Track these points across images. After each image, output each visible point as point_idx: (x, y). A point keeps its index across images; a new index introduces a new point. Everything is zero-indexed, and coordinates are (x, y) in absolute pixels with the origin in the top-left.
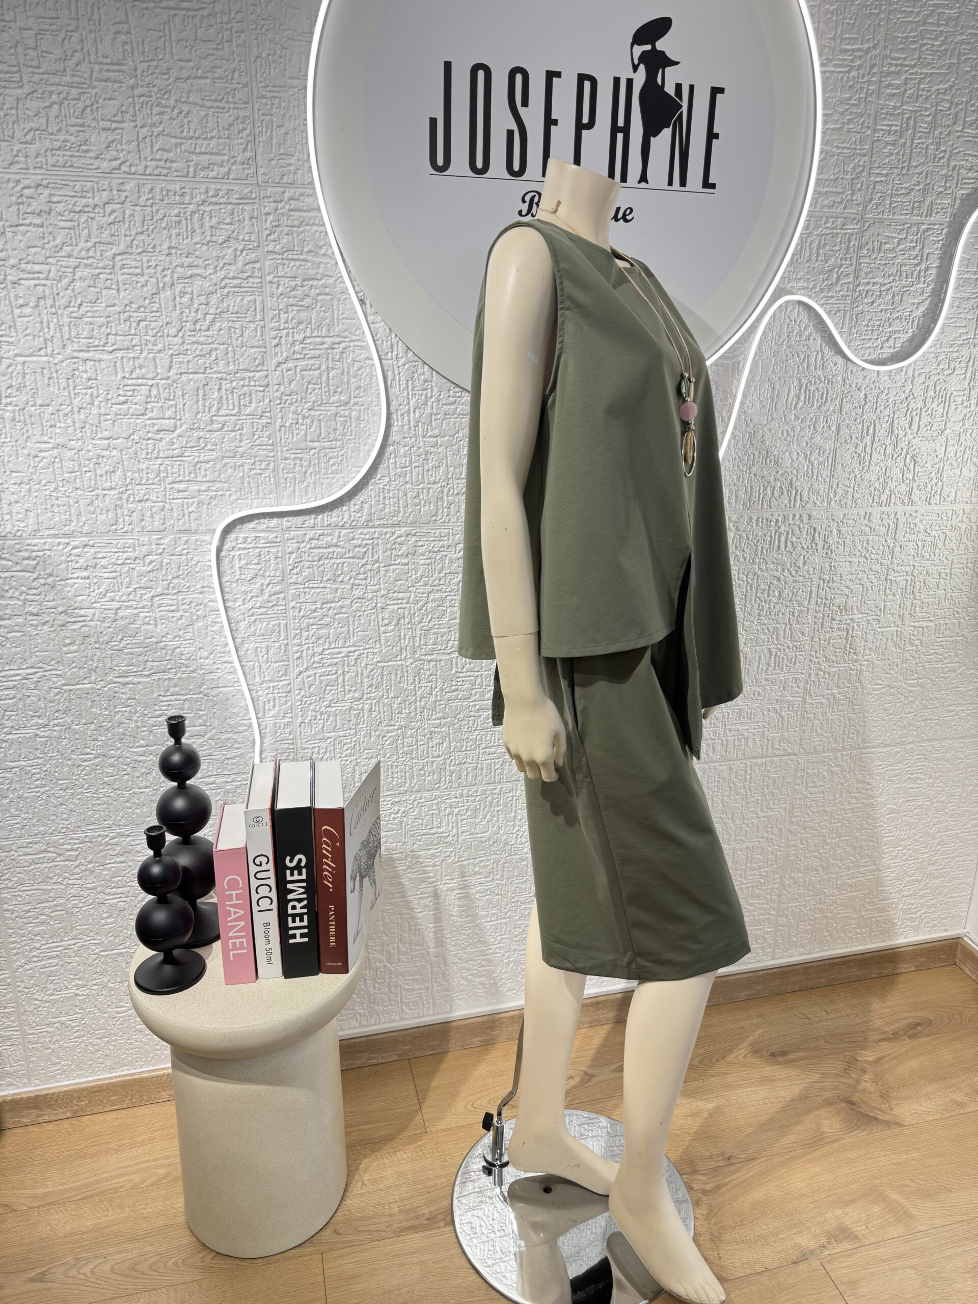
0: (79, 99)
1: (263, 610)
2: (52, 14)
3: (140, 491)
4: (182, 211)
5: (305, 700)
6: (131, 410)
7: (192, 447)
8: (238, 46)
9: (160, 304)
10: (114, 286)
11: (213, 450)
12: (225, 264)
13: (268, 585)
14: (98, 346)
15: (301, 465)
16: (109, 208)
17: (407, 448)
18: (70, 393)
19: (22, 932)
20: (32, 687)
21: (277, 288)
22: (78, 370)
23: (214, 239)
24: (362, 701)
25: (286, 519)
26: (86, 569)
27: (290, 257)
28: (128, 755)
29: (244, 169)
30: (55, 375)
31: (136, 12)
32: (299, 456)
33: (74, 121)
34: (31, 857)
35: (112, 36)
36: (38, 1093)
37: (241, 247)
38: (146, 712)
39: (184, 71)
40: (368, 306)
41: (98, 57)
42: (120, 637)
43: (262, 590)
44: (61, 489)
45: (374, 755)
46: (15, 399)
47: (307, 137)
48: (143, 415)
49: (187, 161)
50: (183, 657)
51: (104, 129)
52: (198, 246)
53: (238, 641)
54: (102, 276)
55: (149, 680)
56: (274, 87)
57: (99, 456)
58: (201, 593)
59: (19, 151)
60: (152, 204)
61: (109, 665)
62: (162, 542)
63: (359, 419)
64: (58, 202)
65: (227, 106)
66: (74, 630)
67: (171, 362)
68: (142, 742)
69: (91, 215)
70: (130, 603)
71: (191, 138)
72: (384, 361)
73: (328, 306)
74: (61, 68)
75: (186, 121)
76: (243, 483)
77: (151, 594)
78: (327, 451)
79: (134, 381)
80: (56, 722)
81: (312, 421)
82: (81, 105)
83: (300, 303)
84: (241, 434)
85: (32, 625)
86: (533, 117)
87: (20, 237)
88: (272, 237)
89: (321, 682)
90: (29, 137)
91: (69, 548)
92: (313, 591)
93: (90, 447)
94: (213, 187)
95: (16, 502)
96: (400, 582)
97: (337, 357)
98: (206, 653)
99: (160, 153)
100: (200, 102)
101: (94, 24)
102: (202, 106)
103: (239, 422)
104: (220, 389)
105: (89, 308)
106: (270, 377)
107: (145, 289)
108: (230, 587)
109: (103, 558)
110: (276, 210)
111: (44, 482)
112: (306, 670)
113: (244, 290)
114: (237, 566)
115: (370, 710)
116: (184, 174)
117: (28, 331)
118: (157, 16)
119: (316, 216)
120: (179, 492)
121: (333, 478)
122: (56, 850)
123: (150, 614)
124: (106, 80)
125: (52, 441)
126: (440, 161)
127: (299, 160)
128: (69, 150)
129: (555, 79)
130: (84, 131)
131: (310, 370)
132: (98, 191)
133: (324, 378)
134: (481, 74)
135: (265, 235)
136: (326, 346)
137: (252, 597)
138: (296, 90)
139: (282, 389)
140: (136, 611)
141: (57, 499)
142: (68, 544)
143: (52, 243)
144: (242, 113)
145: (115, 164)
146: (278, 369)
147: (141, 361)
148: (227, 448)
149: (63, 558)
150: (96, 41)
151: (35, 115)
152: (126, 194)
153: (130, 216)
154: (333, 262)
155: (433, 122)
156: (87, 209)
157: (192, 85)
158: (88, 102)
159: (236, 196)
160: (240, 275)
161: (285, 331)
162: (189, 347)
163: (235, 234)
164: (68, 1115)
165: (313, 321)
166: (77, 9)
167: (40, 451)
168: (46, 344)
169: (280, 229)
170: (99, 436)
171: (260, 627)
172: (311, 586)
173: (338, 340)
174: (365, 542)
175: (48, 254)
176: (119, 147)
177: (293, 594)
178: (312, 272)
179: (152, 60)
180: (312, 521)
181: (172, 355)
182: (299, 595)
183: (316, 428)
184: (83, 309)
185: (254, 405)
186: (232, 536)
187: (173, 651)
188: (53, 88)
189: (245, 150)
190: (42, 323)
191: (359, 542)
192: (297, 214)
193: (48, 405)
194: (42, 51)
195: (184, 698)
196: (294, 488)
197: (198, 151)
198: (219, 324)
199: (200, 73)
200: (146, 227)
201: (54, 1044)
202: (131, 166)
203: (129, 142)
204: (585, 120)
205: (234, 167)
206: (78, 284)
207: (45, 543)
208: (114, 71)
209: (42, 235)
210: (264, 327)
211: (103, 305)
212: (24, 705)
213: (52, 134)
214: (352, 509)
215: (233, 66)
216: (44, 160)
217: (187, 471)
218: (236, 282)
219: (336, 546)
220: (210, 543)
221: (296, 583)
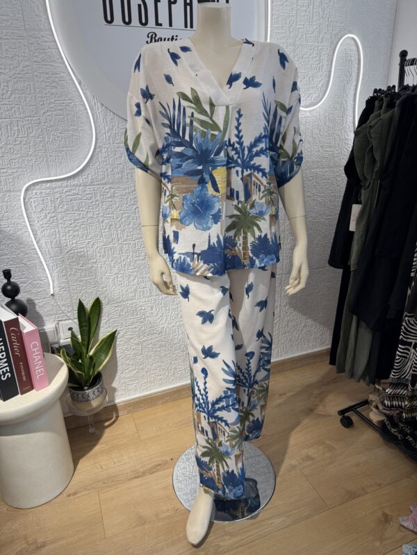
1: (47, 225)
5: (71, 264)
7: (7, 152)
11: (17, 154)
12: (14, 67)
13: (48, 213)
15: (59, 159)
17: (106, 149)
21: (40, 78)
23: (7, 56)
25: (53, 183)
27: (44, 64)
29: (18, 22)
32: (57, 154)
37: (21, 60)
40: (83, 86)
43: (46, 216)
50: (13, 248)
53: (37, 239)
58: (18, 218)
63: (83, 137)
72: (92, 111)
73: (64, 86)
76: (33, 168)
78: (70, 152)
81: (62, 139)
83: (51, 85)
84: (29, 146)
88: (35, 54)
89: (77, 255)
92: (69, 215)
94: (4, 31)
96: (109, 210)
97: (71, 109)
103: (28, 140)
104: (18, 125)
106: (40, 119)
110: (36, 42)
112: (70, 250)
113: (24, 79)
114: (33, 206)
119: (55, 45)
120: (4, 173)
121: (74, 164)
126: (109, 19)
131: (59, 115)
133: (65, 119)
135: (32, 54)
136: (65, 104)
137: (42, 219)
139: (47, 124)
146: (44, 115)
148: (24, 152)
154: (64, 66)
159: (16, 35)
160: (22, 73)
161: (45, 98)
163: (17, 53)
165: (58, 93)
169: (38, 51)
171: (47, 232)
172: (68, 213)
173: (70, 101)
174: (91, 192)
177: (60, 217)
178: (56, 70)
180: (65, 184)
182: (63, 218)
183: (64, 141)
185: (34, 132)
186: (30, 192)
187: (8, 246)
189: (18, 13)
191: (88, 192)
192: (45, 44)
195: (16, 266)
196: (56, 169)
198: (14, 95)
204: (173, 0)
205: (13, 22)
210: (35, 96)
214: (83, 178)
217: (6, 164)
218: (20, 75)
219: (78, 194)
220: (20, 196)
221: (61, 212)
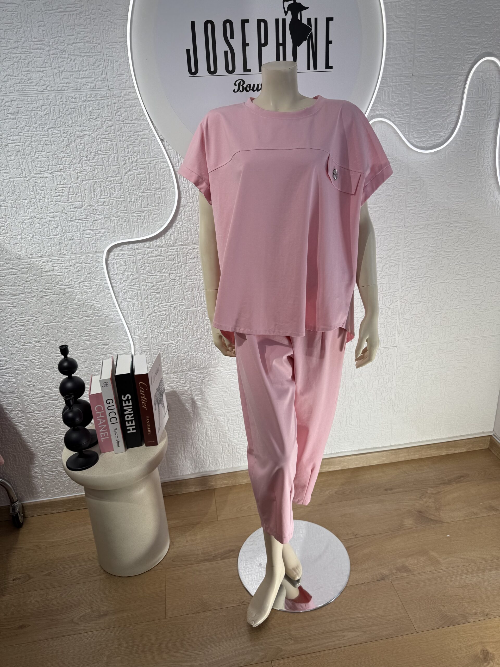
0: (26, 59)
1: (129, 287)
2: (10, 21)
3: (70, 235)
4: (76, 106)
5: (152, 327)
6: (62, 199)
7: (90, 214)
8: (94, 25)
9: (70, 150)
10: (49, 143)
11: (100, 215)
12: (98, 128)
13: (130, 275)
14: (45, 171)
15: (141, 219)
16: (44, 108)
17: (189, 208)
18: (35, 193)
19: (37, 431)
20: (31, 325)
21: (123, 137)
22: (37, 182)
23: (91, 117)
24: (179, 327)
25: (136, 244)
26: (49, 272)
27: (127, 122)
28: (76, 354)
29: (102, 83)
30: (27, 186)
31: (47, 16)
32: (139, 214)
33: (24, 69)
34: (38, 399)
35: (37, 28)
36: (51, 501)
37: (104, 120)
38: (82, 334)
39: (71, 41)
40: (165, 142)
41: (32, 39)
42: (67, 301)
43: (128, 277)
44: (35, 236)
45: (187, 352)
46: (11, 198)
47: (129, 65)
48: (67, 201)
49: (76, 82)
50: (96, 309)
51: (38, 72)
52: (85, 121)
53: (119, 301)
54: (43, 139)
55: (81, 320)
56: (112, 43)
57: (50, 221)
58: (101, 280)
59: (2, 86)
60: (63, 104)
61: (63, 314)
62: (81, 258)
63: (165, 195)
64: (21, 107)
65: (92, 54)
66: (47, 299)
67: (78, 176)
68: (81, 348)
69: (36, 112)
70: (70, 286)
71: (77, 71)
72: (175, 168)
73: (146, 144)
74: (16, 45)
75: (74, 63)
76: (115, 229)
77: (79, 281)
78: (152, 211)
79: (62, 186)
80: (43, 340)
81: (144, 198)
82: (27, 62)
83: (133, 144)
84: (112, 206)
85: (28, 298)
86: (237, 43)
87: (6, 125)
88: (118, 114)
89: (159, 319)
90: (6, 79)
91: (41, 263)
92: (151, 277)
93: (46, 217)
94: (89, 93)
95: (17, 243)
96: (192, 271)
97: (153, 167)
98: (105, 307)
99: (64, 80)
100: (79, 54)
101: (29, 24)
102: (80, 56)
103: (110, 201)
104: (100, 186)
105: (39, 154)
106: (123, 179)
107: (63, 143)
108: (115, 277)
109: (56, 266)
110: (119, 101)
111: (27, 234)
112: (152, 313)
113: (107, 140)
114: (116, 267)
115: (183, 331)
116: (75, 88)
117: (14, 167)
118: (56, 16)
119: (137, 102)
120: (86, 234)
121: (156, 224)
122: (48, 396)
123: (79, 291)
124: (36, 49)
125: (29, 215)
126: (193, 70)
127: (127, 76)
128: (23, 83)
129: (246, 24)
130: (29, 74)
131: (141, 174)
132: (38, 100)
133: (148, 178)
134: (209, 25)
135: (114, 113)
136: (147, 162)
137: (124, 281)
138: (123, 43)
139: (129, 184)
140: (73, 290)
141: (34, 241)
142: (40, 261)
143: (20, 126)
144: (99, 57)
145: (44, 87)
146: (126, 175)
147: (64, 176)
148: (106, 213)
149: (39, 267)
150: (30, 32)
151: (8, 69)
152: (50, 100)
153: (53, 110)
154: (147, 123)
155: (188, 51)
156: (34, 109)
157: (75, 46)
158: (30, 60)
159: (100, 96)
160: (105, 133)
161: (128, 157)
162: (85, 168)
163: (101, 114)
164: (64, 510)
165: (140, 151)
166: (21, 18)
167: (25, 220)
168: (22, 172)
169: (121, 110)
170: (49, 212)
171: (129, 295)
172: (150, 275)
173: (152, 159)
174: (173, 253)
175: (19, 131)
176: (45, 79)
177: (142, 279)
178: (138, 128)
179: (56, 37)
180: (148, 245)
181: (78, 172)
182: (145, 279)
183: (146, 201)
184: (37, 155)
185: (116, 193)
186: (112, 254)
187: (91, 307)
188: (14, 55)
189: (102, 74)
190: (19, 162)
191: (171, 253)
192: (128, 102)
193: (26, 199)
194: (8, 39)
195: (98, 328)
196: (138, 229)
197: (80, 77)
198: (97, 156)
199: (78, 40)
200: (61, 115)
201: (56, 480)
202: (51, 87)
203: (50, 76)
204: (263, 42)
205: (97, 83)
206: (33, 143)
207: (31, 261)
208: (40, 44)
209: (15, 123)
210: (117, 156)
211: (45, 152)
212: (29, 333)
213: (16, 77)
214: (166, 238)
215: (93, 35)
216: (13, 89)
217: (89, 225)
218: (103, 136)
219: (160, 255)
220: (102, 257)
221: (143, 274)
